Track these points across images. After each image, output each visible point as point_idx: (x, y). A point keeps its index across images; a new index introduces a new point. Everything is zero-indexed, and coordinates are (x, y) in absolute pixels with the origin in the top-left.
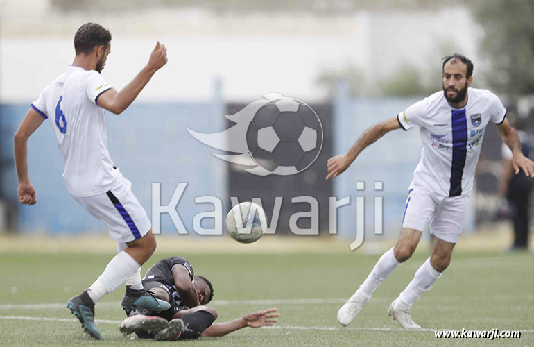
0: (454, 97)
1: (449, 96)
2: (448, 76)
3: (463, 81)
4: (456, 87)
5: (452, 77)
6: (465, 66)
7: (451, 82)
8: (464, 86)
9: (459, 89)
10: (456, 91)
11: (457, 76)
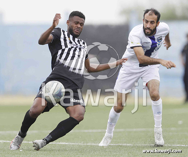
0: (149, 33)
1: (146, 33)
2: (147, 22)
3: (155, 25)
4: (151, 28)
5: (149, 23)
6: (156, 17)
7: (148, 25)
8: (155, 27)
9: (152, 29)
10: (151, 30)
11: (152, 22)
